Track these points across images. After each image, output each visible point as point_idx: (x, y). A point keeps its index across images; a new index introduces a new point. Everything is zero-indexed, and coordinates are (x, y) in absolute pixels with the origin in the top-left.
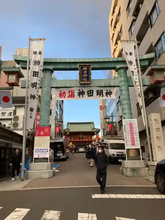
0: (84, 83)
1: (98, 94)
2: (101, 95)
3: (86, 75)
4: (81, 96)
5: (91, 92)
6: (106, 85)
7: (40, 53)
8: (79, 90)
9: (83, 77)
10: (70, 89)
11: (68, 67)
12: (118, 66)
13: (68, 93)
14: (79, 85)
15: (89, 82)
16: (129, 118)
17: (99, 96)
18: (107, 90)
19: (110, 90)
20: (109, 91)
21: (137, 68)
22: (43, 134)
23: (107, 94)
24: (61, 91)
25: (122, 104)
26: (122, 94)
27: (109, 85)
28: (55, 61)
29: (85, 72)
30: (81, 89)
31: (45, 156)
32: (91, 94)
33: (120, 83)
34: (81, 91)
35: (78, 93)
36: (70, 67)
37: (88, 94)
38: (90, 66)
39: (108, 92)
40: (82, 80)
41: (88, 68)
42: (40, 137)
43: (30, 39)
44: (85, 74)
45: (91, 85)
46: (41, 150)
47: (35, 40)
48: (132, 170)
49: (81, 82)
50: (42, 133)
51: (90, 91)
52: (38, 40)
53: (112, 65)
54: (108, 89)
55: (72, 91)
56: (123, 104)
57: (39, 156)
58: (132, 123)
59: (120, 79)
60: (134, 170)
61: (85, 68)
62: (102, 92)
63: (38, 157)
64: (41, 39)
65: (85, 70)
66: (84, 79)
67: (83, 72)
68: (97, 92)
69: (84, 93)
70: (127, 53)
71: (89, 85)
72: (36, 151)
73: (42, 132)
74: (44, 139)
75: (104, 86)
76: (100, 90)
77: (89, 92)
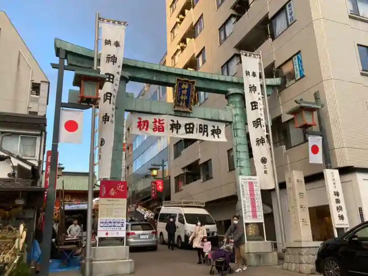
0: (181, 109)
1: (201, 132)
2: (206, 133)
3: (185, 98)
4: (175, 131)
5: (191, 126)
6: (213, 119)
7: (117, 44)
8: (172, 121)
9: (180, 100)
10: (157, 117)
11: (155, 79)
12: (232, 90)
13: (153, 123)
14: (173, 113)
15: (189, 110)
16: (249, 175)
17: (202, 134)
18: (214, 127)
19: (218, 127)
20: (216, 128)
21: (263, 97)
22: (115, 194)
23: (214, 132)
24: (140, 118)
25: (237, 151)
26: (237, 136)
27: (217, 119)
28: (134, 65)
29: (185, 92)
30: (176, 119)
31: (118, 233)
32: (191, 130)
33: (234, 117)
34: (176, 123)
35: (170, 125)
36: (158, 80)
37: (186, 129)
38: (193, 83)
39: (215, 130)
40: (178, 106)
41: (189, 86)
42: (110, 199)
43: (100, 19)
44: (184, 95)
45: (191, 115)
46: (110, 222)
47: (108, 21)
48: (256, 256)
49: (177, 109)
50: (112, 192)
51: (189, 124)
52: (114, 22)
53: (222, 87)
54: (216, 124)
55: (160, 120)
56: (239, 152)
57: (107, 234)
58: (252, 182)
59: (233, 110)
60: (259, 256)
61: (185, 86)
62: (207, 129)
63: (106, 236)
64: (119, 23)
65: (184, 89)
66: (181, 104)
67: (181, 92)
68: (200, 128)
69: (180, 126)
70: (249, 72)
71: (188, 115)
72: (102, 225)
73: (112, 190)
74: (116, 203)
75: (210, 118)
76: (205, 126)
77: (188, 127)
